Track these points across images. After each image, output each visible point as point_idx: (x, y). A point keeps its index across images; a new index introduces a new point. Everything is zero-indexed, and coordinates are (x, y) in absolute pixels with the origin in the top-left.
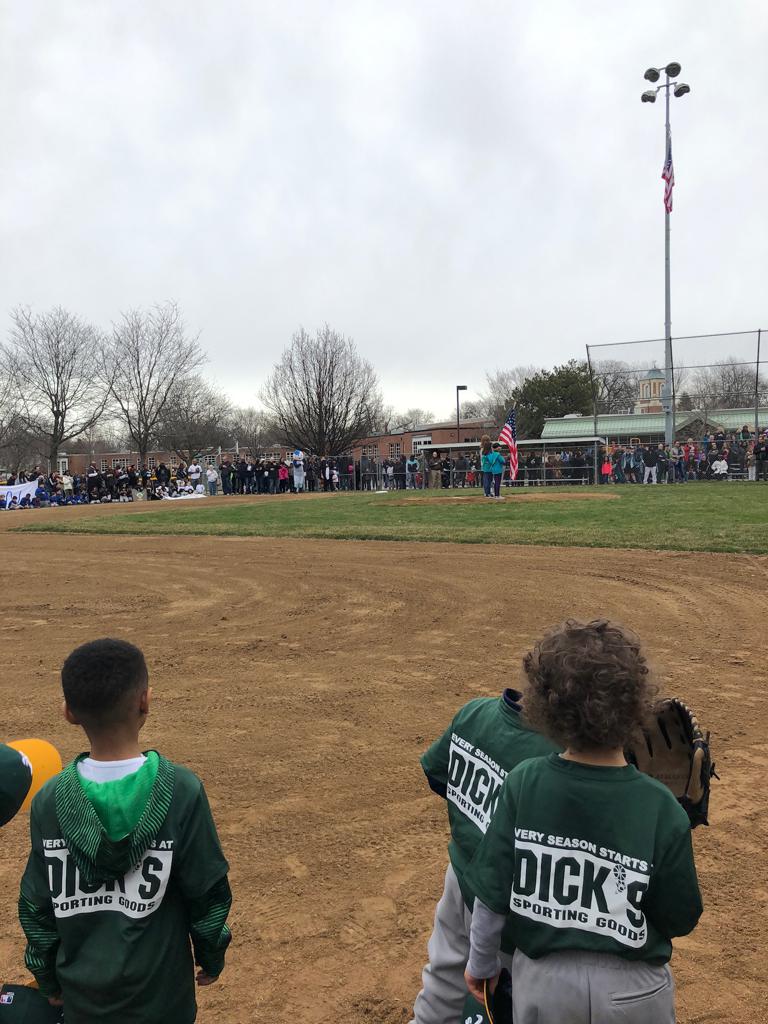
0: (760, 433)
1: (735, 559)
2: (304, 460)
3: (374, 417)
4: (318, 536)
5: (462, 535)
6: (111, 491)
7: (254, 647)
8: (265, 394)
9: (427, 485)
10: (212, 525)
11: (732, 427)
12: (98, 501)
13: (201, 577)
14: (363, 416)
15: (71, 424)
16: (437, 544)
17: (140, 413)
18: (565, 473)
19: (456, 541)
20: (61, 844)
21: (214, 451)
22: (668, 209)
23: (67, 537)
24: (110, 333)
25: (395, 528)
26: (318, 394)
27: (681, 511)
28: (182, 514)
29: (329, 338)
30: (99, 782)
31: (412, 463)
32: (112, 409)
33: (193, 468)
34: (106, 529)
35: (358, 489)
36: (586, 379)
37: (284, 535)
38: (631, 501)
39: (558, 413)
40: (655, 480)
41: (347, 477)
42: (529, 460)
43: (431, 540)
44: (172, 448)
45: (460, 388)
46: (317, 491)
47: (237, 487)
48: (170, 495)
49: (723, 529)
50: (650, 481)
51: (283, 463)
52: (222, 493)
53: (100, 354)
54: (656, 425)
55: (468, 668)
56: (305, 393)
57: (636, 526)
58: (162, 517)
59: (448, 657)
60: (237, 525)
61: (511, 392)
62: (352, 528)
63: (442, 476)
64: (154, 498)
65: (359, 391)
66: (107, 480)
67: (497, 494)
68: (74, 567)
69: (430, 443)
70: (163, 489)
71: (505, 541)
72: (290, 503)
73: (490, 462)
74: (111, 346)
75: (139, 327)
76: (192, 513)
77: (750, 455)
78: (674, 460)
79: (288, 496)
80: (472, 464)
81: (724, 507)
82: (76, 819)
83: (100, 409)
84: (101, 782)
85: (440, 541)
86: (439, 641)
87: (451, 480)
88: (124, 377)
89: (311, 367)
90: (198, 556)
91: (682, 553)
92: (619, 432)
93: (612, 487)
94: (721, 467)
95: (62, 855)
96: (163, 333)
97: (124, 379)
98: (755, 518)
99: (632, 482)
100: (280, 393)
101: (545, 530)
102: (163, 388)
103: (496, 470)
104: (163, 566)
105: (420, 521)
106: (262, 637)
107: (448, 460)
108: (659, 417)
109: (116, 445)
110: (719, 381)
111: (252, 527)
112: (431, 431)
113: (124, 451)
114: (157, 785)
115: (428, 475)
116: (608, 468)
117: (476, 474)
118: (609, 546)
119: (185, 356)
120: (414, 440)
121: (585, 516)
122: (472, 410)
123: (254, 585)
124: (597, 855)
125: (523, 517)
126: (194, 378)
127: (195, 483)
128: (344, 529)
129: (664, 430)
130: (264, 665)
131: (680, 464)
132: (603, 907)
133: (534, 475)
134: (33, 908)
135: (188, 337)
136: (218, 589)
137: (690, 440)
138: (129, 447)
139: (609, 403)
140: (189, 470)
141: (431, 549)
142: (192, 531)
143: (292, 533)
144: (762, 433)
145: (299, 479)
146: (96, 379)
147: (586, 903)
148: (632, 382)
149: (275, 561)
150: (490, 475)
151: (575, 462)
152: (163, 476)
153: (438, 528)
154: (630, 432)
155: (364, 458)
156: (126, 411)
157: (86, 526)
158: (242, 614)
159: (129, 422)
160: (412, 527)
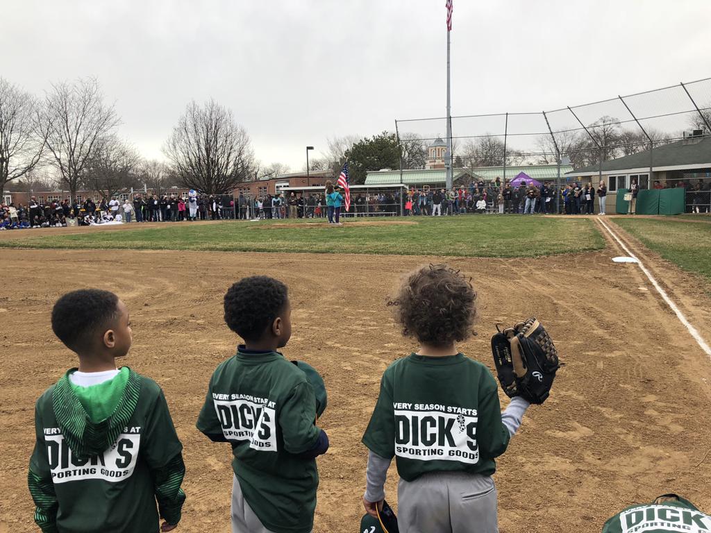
0: (506, 182)
1: (494, 261)
2: (196, 197)
3: (248, 167)
4: (211, 249)
5: (315, 248)
6: (49, 218)
7: (171, 323)
8: (166, 148)
9: (287, 216)
10: (130, 242)
11: (488, 179)
12: (39, 226)
13: (126, 277)
14: (239, 166)
15: (14, 168)
16: (298, 254)
17: (70, 161)
18: (381, 208)
19: (310, 252)
20: (57, 431)
21: (128, 190)
22: (449, 28)
23: (16, 252)
24: (43, 100)
25: (267, 243)
26: (207, 149)
27: (458, 232)
28: (107, 234)
29: (213, 109)
30: (85, 387)
31: (276, 200)
32: (47, 157)
33: (112, 202)
34: (47, 245)
35: (237, 218)
36: (394, 145)
37: (186, 249)
38: (425, 226)
39: (376, 168)
40: (439, 213)
41: (229, 210)
42: (357, 199)
43: (294, 251)
44: (94, 188)
45: (309, 148)
46: (207, 219)
47: (146, 216)
48: (96, 222)
49: (485, 242)
50: (436, 214)
51: (181, 199)
52: (135, 221)
53: (36, 115)
54: (440, 177)
55: (325, 332)
56: (196, 148)
57: (430, 241)
58: (91, 237)
59: (311, 326)
60: (149, 242)
61: (344, 153)
62: (235, 243)
63: (298, 210)
64: (83, 224)
65: (236, 148)
66: (46, 210)
67: (337, 221)
68: (24, 271)
69: (288, 186)
70: (90, 218)
71: (345, 251)
72: (187, 228)
73: (333, 199)
74: (45, 109)
75: (67, 96)
76: (115, 234)
77: (500, 196)
78: (452, 200)
79: (185, 223)
80: (318, 202)
81: (485, 229)
82: (68, 412)
83: (37, 157)
84: (86, 386)
85: (300, 251)
86: (304, 316)
87: (304, 212)
88: (56, 133)
89: (200, 130)
90: (121, 263)
91: (460, 257)
92: (416, 181)
93: (412, 217)
94: (481, 204)
95: (58, 439)
96: (86, 102)
97: (56, 135)
98: (504, 236)
99: (425, 215)
100: (178, 147)
101: (371, 244)
102: (87, 144)
103: (337, 204)
104: (96, 270)
105: (285, 239)
106: (176, 317)
107: (302, 198)
108: (443, 171)
109: (50, 185)
110: (480, 148)
111: (162, 244)
112: (288, 179)
113: (57, 191)
114: (127, 387)
115: (287, 209)
116: (409, 205)
117: (322, 208)
118: (413, 254)
119: (104, 120)
120: (277, 185)
121: (397, 235)
122: (317, 165)
123: (167, 282)
124: (446, 412)
125: (356, 236)
126: (112, 136)
127: (115, 213)
128: (230, 244)
129: (445, 180)
130: (179, 336)
131: (455, 202)
132: (452, 444)
133: (361, 209)
134: (37, 479)
135: (106, 104)
136: (139, 285)
137: (462, 186)
138: (60, 188)
139: (409, 162)
140: (110, 204)
141: (294, 257)
142: (116, 246)
143: (192, 247)
144: (508, 182)
145: (193, 211)
146: (33, 134)
147: (441, 443)
148: (424, 148)
149: (181, 266)
150: (332, 208)
151: (389, 200)
152: (90, 208)
153: (297, 243)
154: (423, 181)
155: (241, 196)
156: (59, 160)
157: (31, 243)
158: (160, 302)
159: (62, 168)
160: (279, 242)
